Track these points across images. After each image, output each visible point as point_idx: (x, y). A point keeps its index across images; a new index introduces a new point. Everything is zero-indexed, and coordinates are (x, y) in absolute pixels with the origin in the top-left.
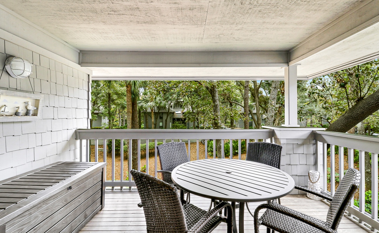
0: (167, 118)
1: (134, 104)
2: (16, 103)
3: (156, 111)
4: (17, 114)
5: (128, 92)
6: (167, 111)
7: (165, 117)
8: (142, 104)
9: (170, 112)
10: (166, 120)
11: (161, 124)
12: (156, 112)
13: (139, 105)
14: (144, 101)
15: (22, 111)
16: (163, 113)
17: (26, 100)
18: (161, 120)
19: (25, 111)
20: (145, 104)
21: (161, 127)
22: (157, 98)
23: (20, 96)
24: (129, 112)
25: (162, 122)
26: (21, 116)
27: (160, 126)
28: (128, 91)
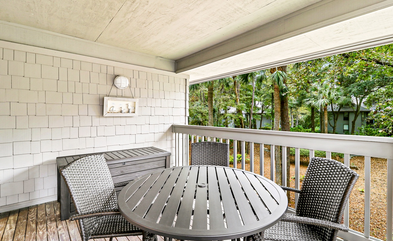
0: (355, 120)
1: (284, 103)
2: (120, 105)
3: (334, 110)
4: (121, 112)
5: (275, 90)
6: (355, 110)
7: (352, 118)
8: (310, 102)
9: (361, 112)
10: (353, 123)
11: (346, 127)
12: (336, 112)
13: (307, 103)
14: (313, 98)
15: (125, 110)
16: (349, 112)
17: (127, 103)
18: (346, 122)
19: (126, 110)
20: (315, 101)
21: (347, 132)
22: (332, 93)
23: (121, 100)
24: (277, 111)
25: (348, 125)
26: (124, 113)
27: (344, 130)
28: (276, 88)
